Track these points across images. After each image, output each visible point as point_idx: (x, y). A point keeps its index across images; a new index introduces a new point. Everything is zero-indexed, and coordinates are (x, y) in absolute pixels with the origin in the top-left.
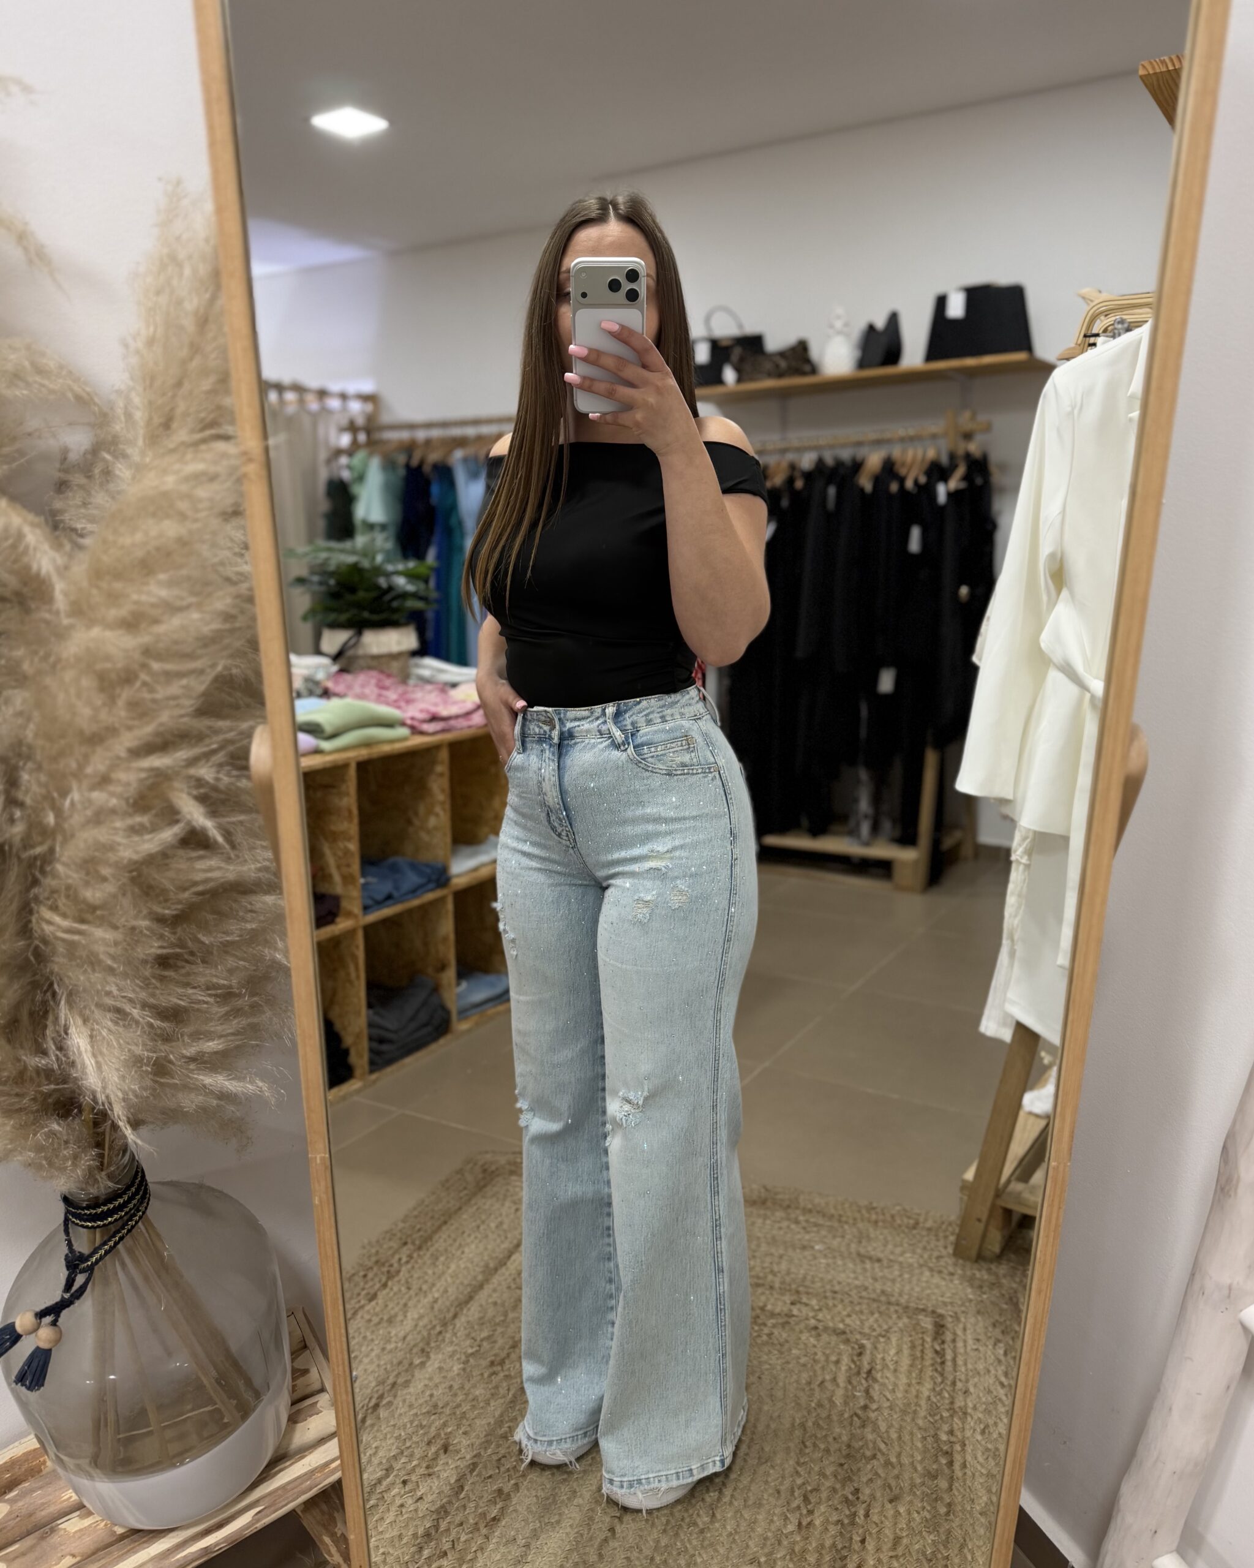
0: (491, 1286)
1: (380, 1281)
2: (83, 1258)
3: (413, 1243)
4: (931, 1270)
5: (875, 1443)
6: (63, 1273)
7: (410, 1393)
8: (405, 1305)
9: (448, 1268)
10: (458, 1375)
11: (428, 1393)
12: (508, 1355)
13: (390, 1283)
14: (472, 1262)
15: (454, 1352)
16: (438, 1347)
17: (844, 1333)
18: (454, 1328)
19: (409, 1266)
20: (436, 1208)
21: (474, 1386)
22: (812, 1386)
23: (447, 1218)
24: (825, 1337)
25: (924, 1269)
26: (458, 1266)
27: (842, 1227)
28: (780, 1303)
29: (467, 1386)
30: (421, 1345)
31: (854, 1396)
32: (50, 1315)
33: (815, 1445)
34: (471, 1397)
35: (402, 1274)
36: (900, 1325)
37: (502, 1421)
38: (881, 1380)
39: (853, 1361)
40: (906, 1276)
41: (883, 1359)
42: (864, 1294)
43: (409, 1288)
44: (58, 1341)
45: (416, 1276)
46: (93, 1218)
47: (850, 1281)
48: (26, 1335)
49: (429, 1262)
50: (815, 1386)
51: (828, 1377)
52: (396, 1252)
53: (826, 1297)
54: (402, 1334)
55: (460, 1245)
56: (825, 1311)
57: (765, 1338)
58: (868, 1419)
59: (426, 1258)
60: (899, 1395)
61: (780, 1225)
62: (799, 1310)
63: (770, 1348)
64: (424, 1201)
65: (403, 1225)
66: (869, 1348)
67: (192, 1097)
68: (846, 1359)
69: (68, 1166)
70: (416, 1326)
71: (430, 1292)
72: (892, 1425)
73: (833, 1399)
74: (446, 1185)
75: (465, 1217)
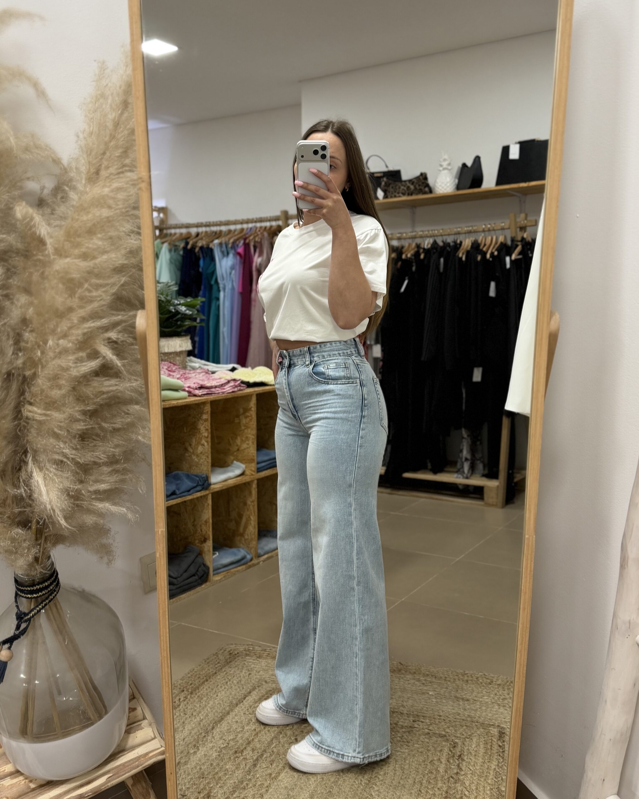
0: (234, 713)
2: (26, 614)
3: (188, 691)
4: (499, 705)
5: (462, 791)
6: (15, 622)
7: (188, 768)
8: (183, 723)
9: (208, 703)
10: (216, 758)
11: (198, 767)
12: (245, 748)
14: (223, 701)
15: (213, 747)
16: (204, 744)
17: (445, 736)
18: (213, 734)
19: (185, 702)
20: (201, 673)
21: (226, 764)
22: (426, 763)
23: (207, 679)
24: (434, 739)
25: (494, 704)
26: (214, 703)
27: (447, 683)
28: (407, 722)
29: (221, 764)
30: (194, 743)
31: (451, 768)
32: (7, 643)
33: (427, 792)
34: (224, 769)
35: (181, 706)
36: (479, 732)
37: (242, 781)
38: (467, 760)
39: (450, 750)
40: (484, 708)
41: (468, 749)
42: (458, 717)
43: (185, 714)
44: (11, 658)
45: (189, 707)
46: (32, 592)
47: (449, 710)
49: (197, 701)
50: (427, 763)
51: (435, 759)
52: (177, 695)
53: (434, 718)
54: (182, 738)
55: (216, 692)
56: (434, 725)
57: (399, 738)
58: (459, 779)
59: (195, 698)
60: (477, 768)
61: (409, 682)
62: (418, 724)
63: (402, 743)
64: (194, 670)
65: (181, 682)
66: (460, 743)
67: (91, 517)
68: (446, 749)
69: (25, 553)
70: (190, 733)
71: (198, 716)
72: (473, 783)
73: (439, 769)
74: (208, 661)
75: (219, 677)
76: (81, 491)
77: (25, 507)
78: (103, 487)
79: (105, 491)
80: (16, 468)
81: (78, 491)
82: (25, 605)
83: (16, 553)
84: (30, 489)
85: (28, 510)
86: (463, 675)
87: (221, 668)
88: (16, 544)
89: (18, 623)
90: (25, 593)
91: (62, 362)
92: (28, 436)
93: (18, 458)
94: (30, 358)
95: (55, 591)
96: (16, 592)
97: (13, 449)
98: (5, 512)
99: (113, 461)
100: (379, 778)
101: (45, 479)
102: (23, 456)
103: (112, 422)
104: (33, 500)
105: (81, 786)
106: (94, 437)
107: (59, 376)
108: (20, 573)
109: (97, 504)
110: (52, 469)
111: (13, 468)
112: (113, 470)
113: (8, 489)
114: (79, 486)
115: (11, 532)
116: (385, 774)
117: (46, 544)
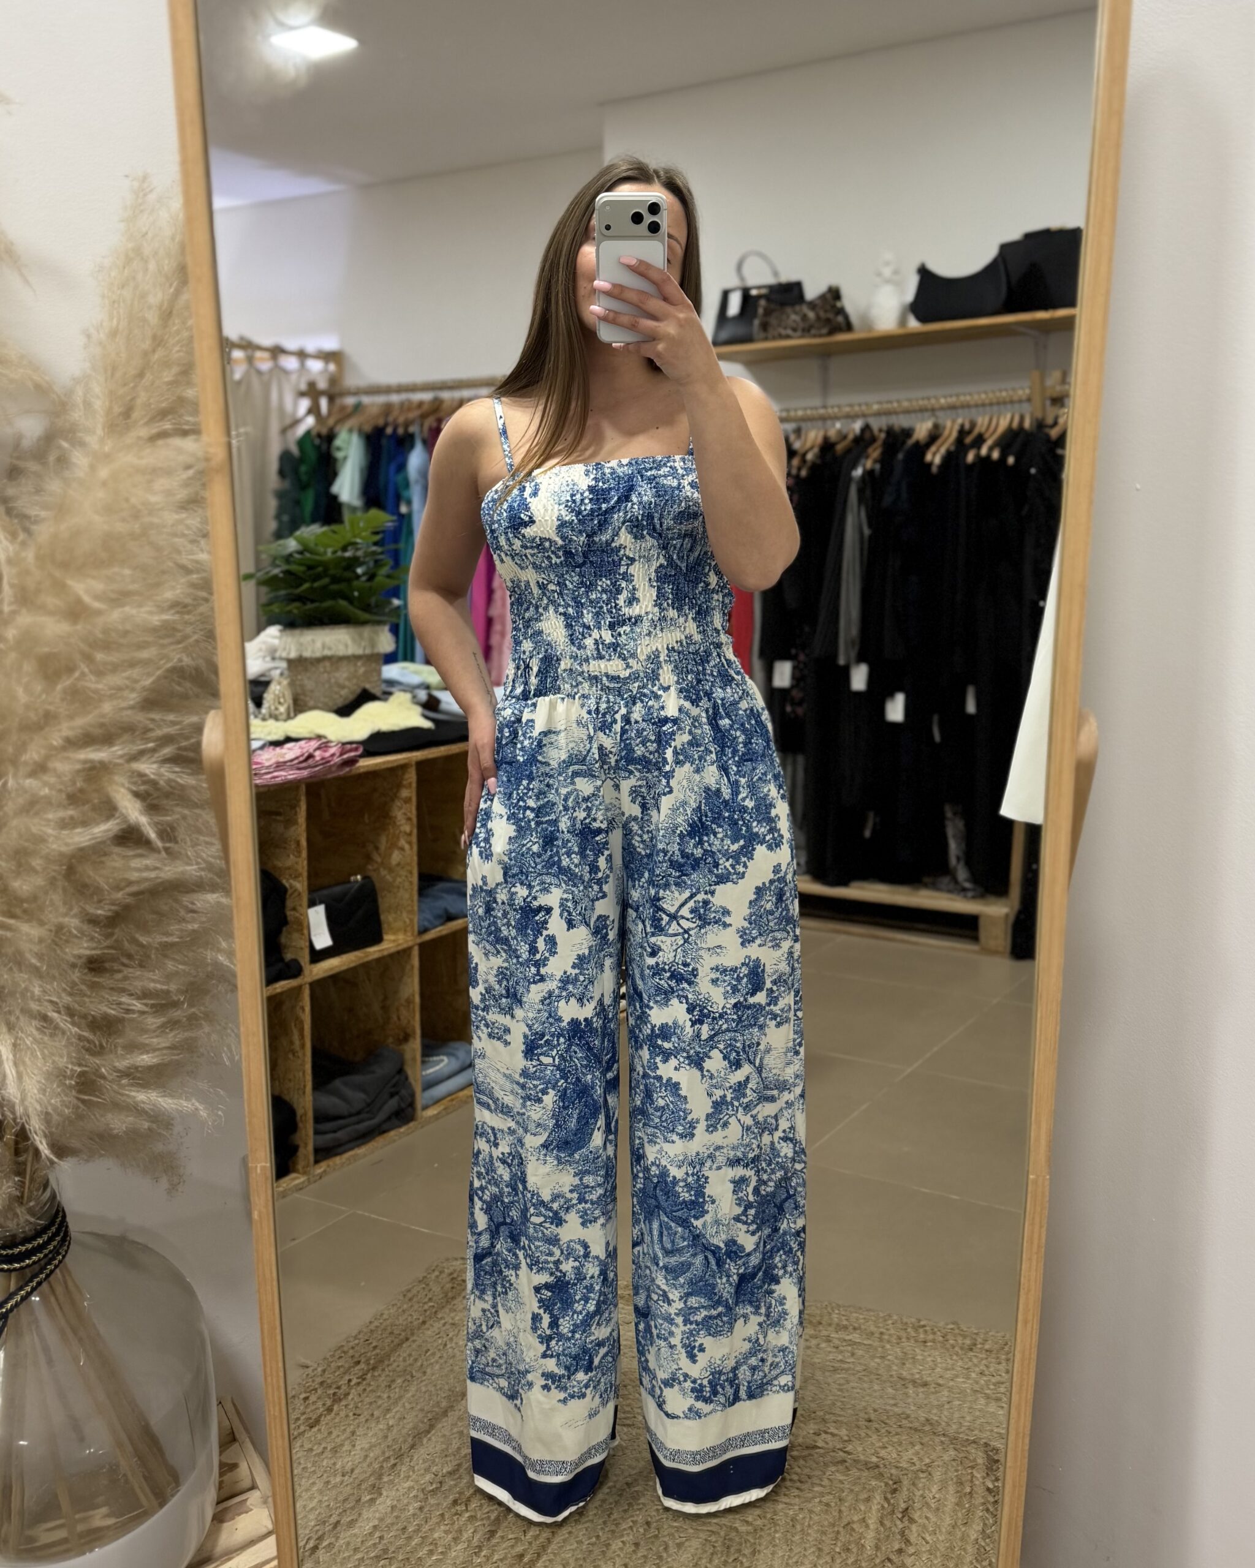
1: (324, 1405)
3: (367, 1362)
7: (355, 1535)
9: (406, 1391)
10: (414, 1515)
11: (377, 1535)
13: (336, 1408)
17: (877, 1466)
22: (836, 1528)
23: (407, 1336)
31: (887, 1539)
34: (428, 1541)
35: (351, 1396)
36: (945, 1458)
38: (920, 1521)
39: (886, 1499)
41: (923, 1496)
45: (366, 1400)
49: (384, 1385)
51: (856, 1518)
53: (857, 1426)
56: (855, 1442)
60: (940, 1538)
62: (823, 1441)
66: (906, 1482)
67: (122, 1118)
68: (878, 1496)
73: (862, 1542)
78: (145, 1059)
79: (150, 1069)
100: (742, 1563)
103: (159, 931)
109: (134, 1094)
112: (168, 1022)
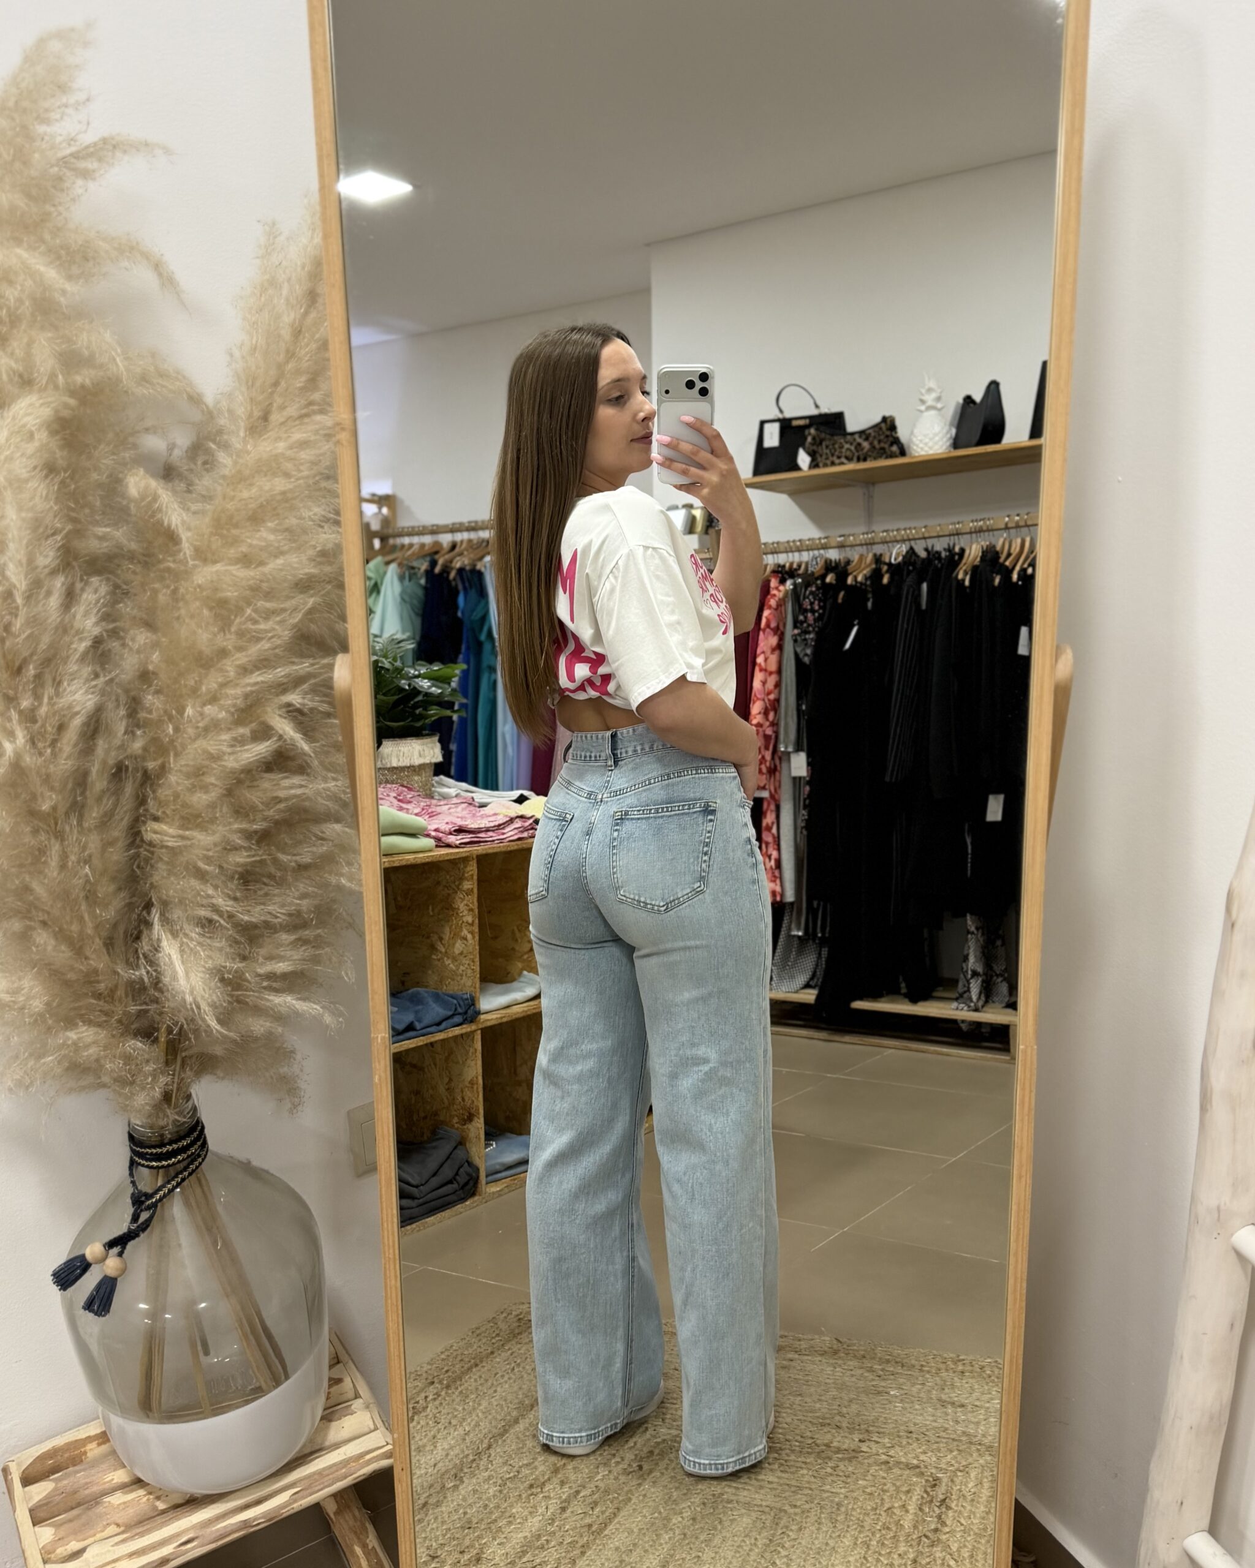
0: (527, 1420)
2: (149, 1196)
3: (441, 1382)
6: (130, 1210)
9: (480, 1404)
13: (416, 1418)
14: (505, 1400)
16: (472, 1473)
17: (918, 1467)
18: (489, 1456)
19: (437, 1403)
20: (466, 1352)
21: (512, 1506)
22: (878, 1512)
23: (477, 1362)
24: (896, 1471)
26: (490, 1403)
27: (924, 1376)
28: (847, 1441)
29: (504, 1505)
30: (454, 1471)
31: (925, 1521)
32: (117, 1246)
33: (878, 1560)
34: (507, 1515)
35: (429, 1409)
36: (982, 1461)
37: (540, 1535)
38: (956, 1508)
39: (926, 1492)
41: (960, 1490)
42: (943, 1434)
44: (124, 1271)
45: (444, 1411)
46: (158, 1157)
47: (926, 1422)
48: (96, 1263)
49: (458, 1400)
50: (881, 1511)
51: (896, 1505)
52: (422, 1390)
53: (899, 1436)
54: (432, 1462)
55: (493, 1384)
56: (898, 1449)
57: (829, 1470)
58: (939, 1539)
59: (454, 1396)
60: (974, 1522)
61: (853, 1373)
62: (868, 1447)
63: (835, 1478)
64: (452, 1346)
65: (429, 1367)
66: (945, 1480)
67: (261, 1022)
68: (918, 1489)
69: (148, 1084)
70: (447, 1455)
71: (461, 1425)
72: (965, 1546)
73: (902, 1522)
74: (478, 1332)
75: (498, 1360)
76: (243, 973)
77: (147, 1004)
78: (281, 967)
79: (285, 976)
80: (131, 935)
81: (239, 975)
82: (147, 1180)
83: (132, 1083)
84: (155, 971)
85: (152, 1007)
86: (955, 1362)
87: (503, 1345)
88: (133, 1067)
89: (136, 1211)
90: (147, 1160)
91: (211, 744)
92: (151, 875)
93: (135, 916)
94: (155, 740)
95: (199, 1156)
96: (131, 1158)
97: (127, 901)
98: (113, 1012)
99: (297, 923)
100: (789, 1536)
101: (182, 951)
102: (144, 913)
103: (295, 852)
104: (161, 991)
105: (247, 1507)
106: (265, 880)
107: (205, 770)
108: (137, 1121)
109: (271, 998)
110: (193, 935)
111: (126, 933)
112: (299, 939)
113: (119, 970)
114: (238, 965)
115: (123, 1045)
116: (800, 1529)
117: (185, 1072)
